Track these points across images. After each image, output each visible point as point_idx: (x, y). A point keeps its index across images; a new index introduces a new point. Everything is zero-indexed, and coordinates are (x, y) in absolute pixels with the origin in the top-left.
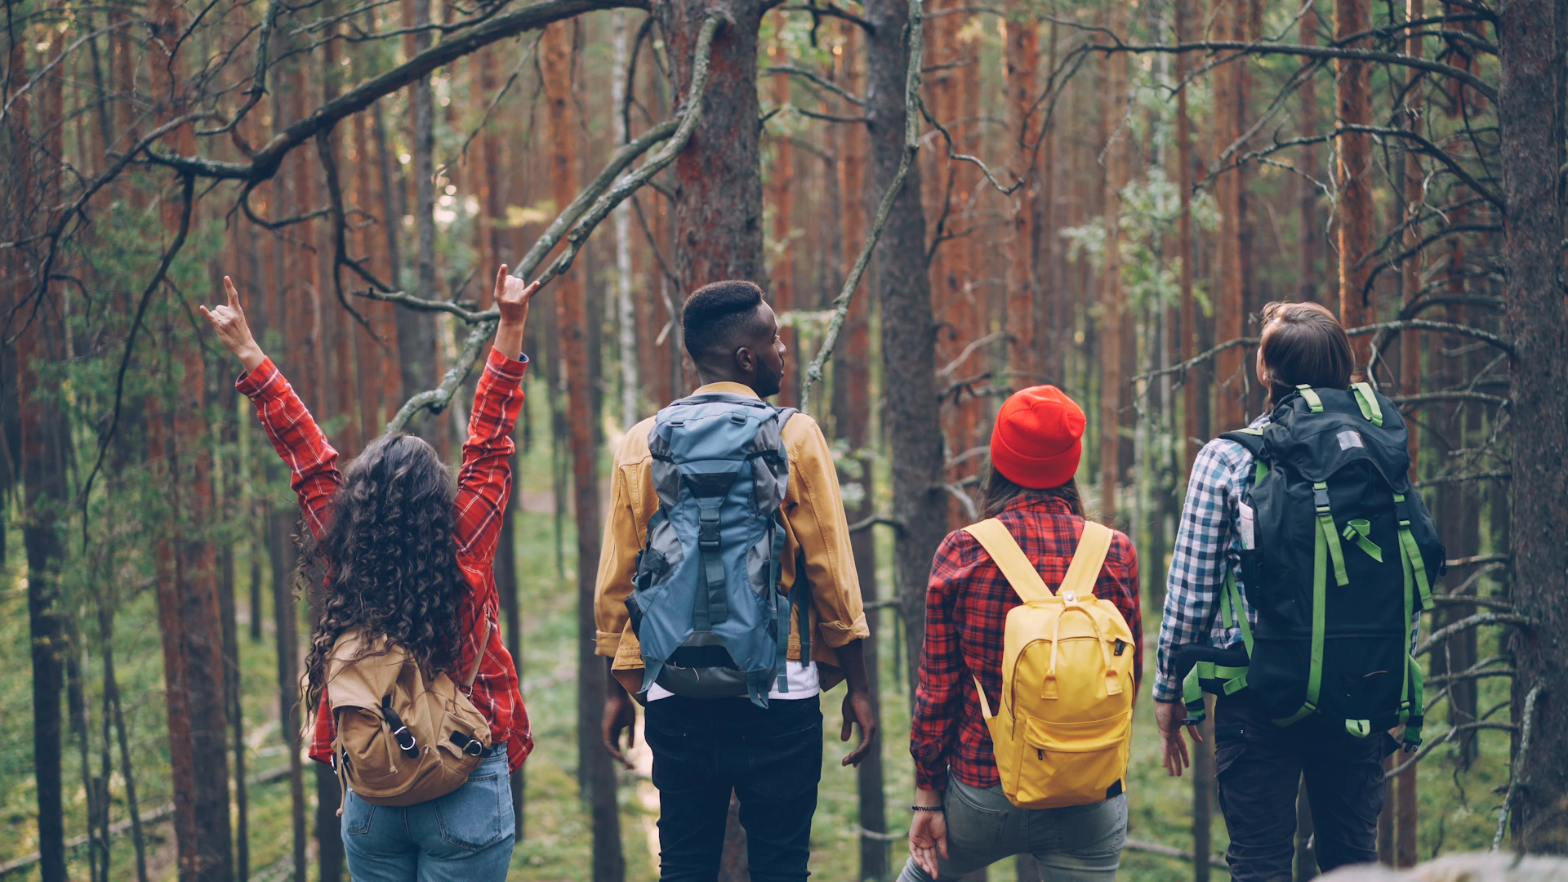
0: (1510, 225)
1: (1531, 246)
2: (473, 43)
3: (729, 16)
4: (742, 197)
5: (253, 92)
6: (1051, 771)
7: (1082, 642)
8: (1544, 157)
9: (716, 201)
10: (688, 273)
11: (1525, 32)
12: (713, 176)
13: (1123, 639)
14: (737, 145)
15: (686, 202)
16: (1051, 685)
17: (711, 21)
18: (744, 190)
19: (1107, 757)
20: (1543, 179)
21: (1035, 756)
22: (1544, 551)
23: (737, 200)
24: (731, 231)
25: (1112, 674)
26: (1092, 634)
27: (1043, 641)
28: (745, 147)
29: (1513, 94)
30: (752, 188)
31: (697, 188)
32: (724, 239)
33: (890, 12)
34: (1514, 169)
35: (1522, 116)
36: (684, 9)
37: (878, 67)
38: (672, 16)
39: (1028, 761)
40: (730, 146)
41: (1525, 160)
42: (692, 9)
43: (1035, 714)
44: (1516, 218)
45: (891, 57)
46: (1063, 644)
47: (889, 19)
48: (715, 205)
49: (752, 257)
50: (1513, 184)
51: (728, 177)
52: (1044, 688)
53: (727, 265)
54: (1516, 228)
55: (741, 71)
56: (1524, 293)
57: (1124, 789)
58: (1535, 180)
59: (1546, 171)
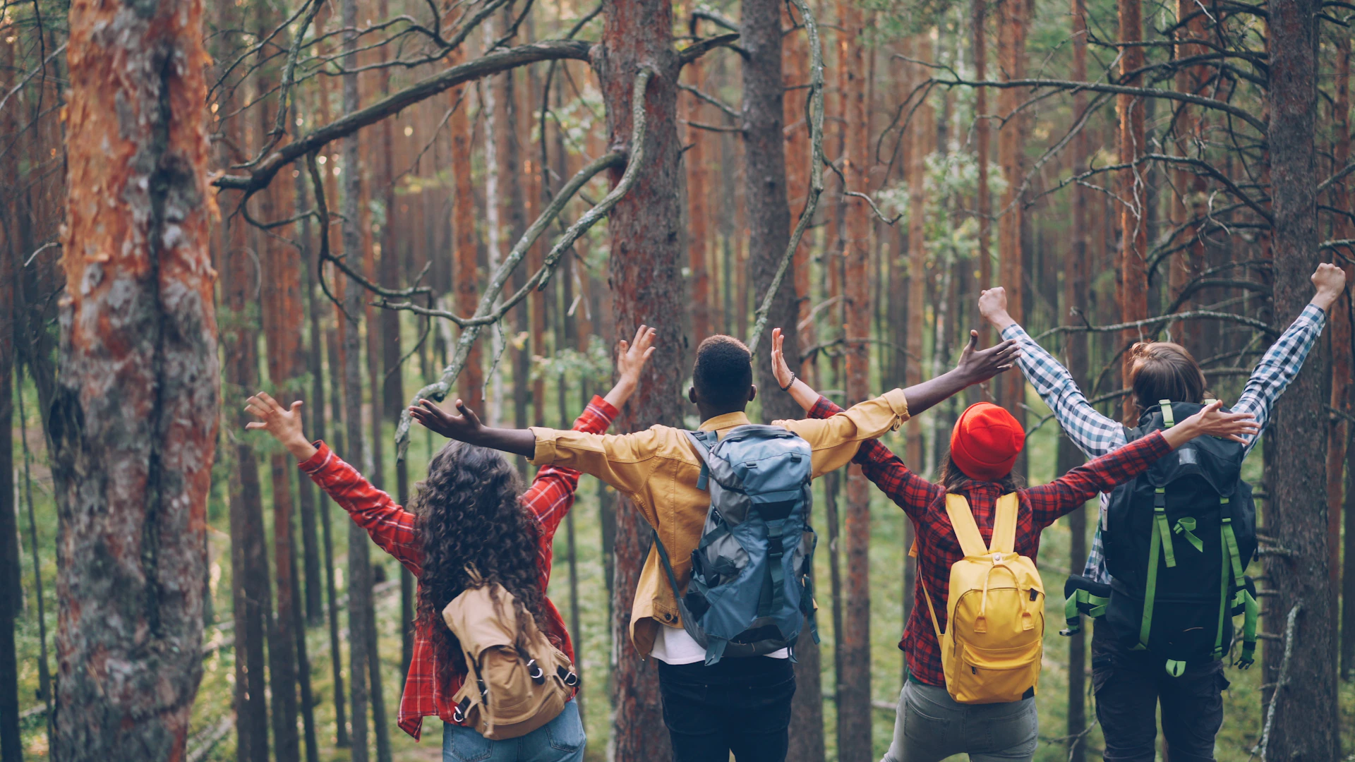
0: (1277, 235)
1: (1295, 252)
2: (442, 85)
3: (656, 70)
4: (665, 215)
5: (276, 133)
6: (981, 682)
7: (1005, 592)
8: (1305, 180)
9: (644, 218)
10: (620, 275)
11: (1290, 80)
12: (642, 198)
13: (1036, 588)
14: (661, 173)
15: (619, 218)
16: (981, 623)
17: (643, 75)
18: (667, 209)
19: (1023, 672)
20: (1304, 198)
21: (970, 671)
22: (1303, 497)
23: (661, 218)
24: (656, 242)
25: (1026, 615)
26: (1013, 585)
27: (976, 591)
28: (667, 175)
29: (1280, 129)
30: (673, 208)
31: (628, 208)
32: (650, 249)
33: (763, 41)
34: (1282, 190)
35: (1288, 147)
36: (619, 63)
37: (752, 86)
38: (609, 69)
39: (965, 673)
40: (656, 174)
41: (1289, 182)
42: (626, 63)
43: (970, 642)
44: (1283, 229)
45: (763, 78)
46: (992, 593)
47: (762, 47)
48: (644, 221)
49: (673, 263)
50: (1280, 202)
51: (654, 199)
52: (976, 625)
53: (652, 270)
54: (1282, 238)
55: (665, 113)
56: (1288, 289)
57: (1036, 692)
58: (1298, 199)
59: (1307, 192)
